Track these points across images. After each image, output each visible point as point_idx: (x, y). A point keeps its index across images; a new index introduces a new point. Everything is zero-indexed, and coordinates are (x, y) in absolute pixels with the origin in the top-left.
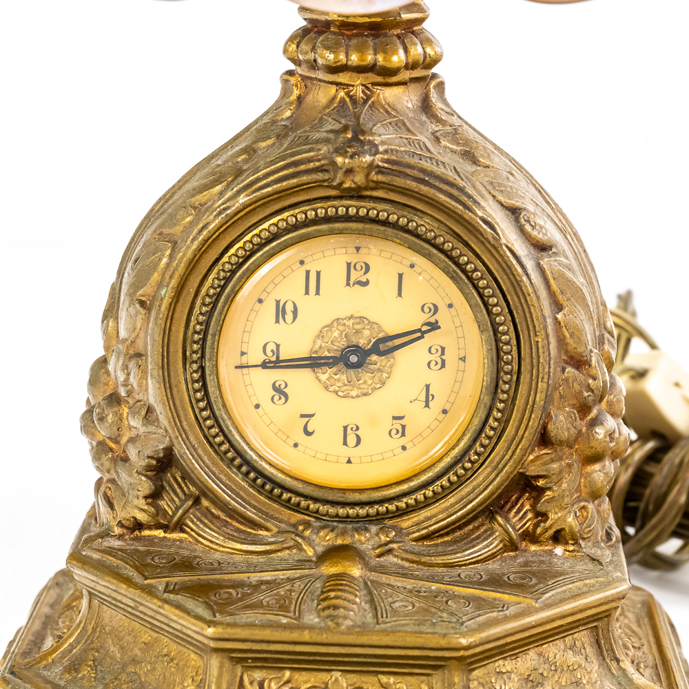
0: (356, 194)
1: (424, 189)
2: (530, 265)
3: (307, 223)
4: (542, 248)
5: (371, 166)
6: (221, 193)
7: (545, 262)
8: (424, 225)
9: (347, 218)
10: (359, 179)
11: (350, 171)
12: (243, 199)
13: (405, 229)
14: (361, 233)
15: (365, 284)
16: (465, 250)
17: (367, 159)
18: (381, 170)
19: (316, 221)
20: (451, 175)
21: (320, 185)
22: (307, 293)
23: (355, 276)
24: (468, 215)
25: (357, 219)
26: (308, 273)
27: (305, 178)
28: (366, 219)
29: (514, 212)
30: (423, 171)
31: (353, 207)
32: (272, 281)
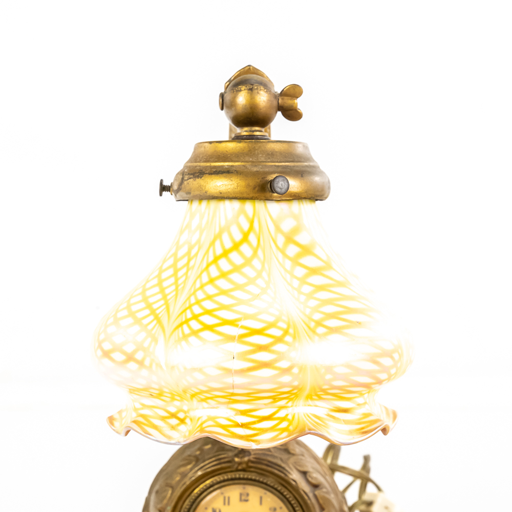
0: (244, 470)
1: (270, 469)
2: (311, 495)
3: (224, 481)
4: (316, 486)
5: (249, 461)
6: (191, 469)
7: (317, 493)
8: (270, 481)
9: (240, 479)
10: (244, 466)
11: (240, 464)
12: (200, 473)
13: (262, 483)
14: (244, 484)
15: (247, 501)
16: (286, 490)
17: (246, 459)
18: (253, 462)
19: (228, 480)
20: (279, 462)
21: (229, 467)
22: (224, 504)
23: (243, 498)
24: (286, 478)
25: (243, 479)
26: (225, 498)
27: (224, 465)
28: (247, 479)
29: (304, 474)
30: (269, 462)
31: (242, 474)
32: (211, 501)
